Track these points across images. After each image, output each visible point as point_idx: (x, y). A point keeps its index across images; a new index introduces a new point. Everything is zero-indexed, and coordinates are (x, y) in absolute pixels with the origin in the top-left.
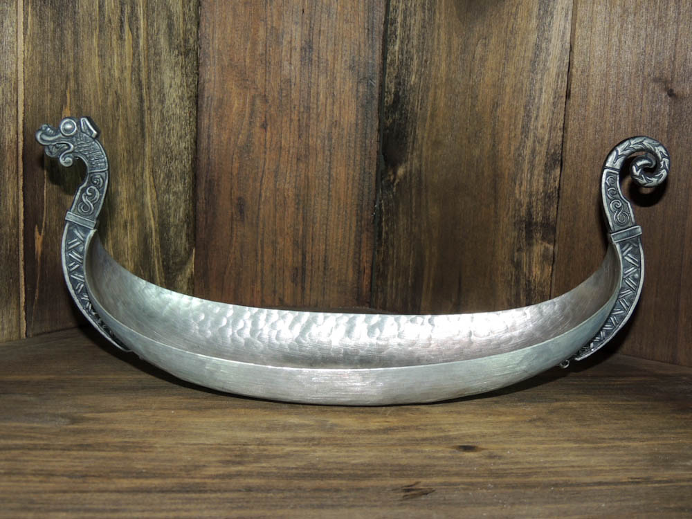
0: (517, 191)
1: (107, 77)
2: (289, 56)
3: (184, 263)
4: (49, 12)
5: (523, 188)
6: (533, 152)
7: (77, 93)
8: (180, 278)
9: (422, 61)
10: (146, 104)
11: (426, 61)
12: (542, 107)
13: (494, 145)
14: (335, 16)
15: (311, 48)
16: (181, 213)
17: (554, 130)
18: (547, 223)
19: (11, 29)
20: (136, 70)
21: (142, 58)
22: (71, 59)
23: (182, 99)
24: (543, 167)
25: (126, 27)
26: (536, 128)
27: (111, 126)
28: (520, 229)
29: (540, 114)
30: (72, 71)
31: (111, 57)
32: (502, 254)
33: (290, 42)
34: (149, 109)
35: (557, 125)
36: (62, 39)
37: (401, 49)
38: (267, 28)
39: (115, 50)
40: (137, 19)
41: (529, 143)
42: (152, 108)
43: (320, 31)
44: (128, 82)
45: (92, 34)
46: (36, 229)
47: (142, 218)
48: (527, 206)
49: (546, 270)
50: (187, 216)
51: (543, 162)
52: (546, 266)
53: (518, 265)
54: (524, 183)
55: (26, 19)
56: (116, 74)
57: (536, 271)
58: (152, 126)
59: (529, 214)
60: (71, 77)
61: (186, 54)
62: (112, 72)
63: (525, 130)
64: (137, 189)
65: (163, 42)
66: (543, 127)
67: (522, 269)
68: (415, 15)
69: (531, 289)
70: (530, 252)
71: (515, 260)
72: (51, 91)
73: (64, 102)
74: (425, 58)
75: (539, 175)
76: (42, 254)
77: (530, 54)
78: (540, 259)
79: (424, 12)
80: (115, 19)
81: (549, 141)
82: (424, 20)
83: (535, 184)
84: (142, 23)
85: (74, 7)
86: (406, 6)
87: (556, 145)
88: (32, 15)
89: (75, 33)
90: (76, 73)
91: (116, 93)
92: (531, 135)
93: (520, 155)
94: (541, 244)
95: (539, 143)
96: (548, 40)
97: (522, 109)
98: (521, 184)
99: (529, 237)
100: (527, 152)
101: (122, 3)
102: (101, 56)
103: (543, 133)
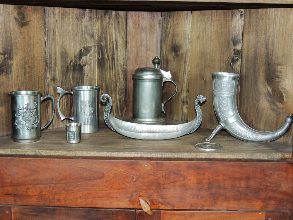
1: (110, 77)
3: (124, 108)
4: (101, 68)
7: (105, 81)
8: (123, 111)
10: (117, 81)
16: (123, 100)
19: (95, 71)
20: (115, 75)
21: (116, 73)
22: (104, 75)
23: (123, 79)
25: (113, 68)
27: (111, 85)
31: (111, 74)
32: (180, 107)
36: (103, 72)
39: (112, 72)
40: (115, 67)
41: (183, 88)
44: (114, 78)
45: (108, 70)
47: (116, 100)
50: (125, 100)
53: (182, 109)
56: (112, 76)
57: (185, 110)
58: (118, 84)
59: (184, 100)
61: (124, 71)
64: (115, 95)
65: (120, 70)
70: (184, 107)
72: (101, 80)
73: (103, 82)
77: (183, 72)
80: (111, 67)
85: (105, 66)
88: (98, 69)
89: (105, 71)
90: (105, 77)
91: (112, 79)
92: (184, 86)
96: (186, 70)
99: (184, 104)
100: (183, 89)
101: (113, 64)
102: (109, 74)
103: (185, 86)
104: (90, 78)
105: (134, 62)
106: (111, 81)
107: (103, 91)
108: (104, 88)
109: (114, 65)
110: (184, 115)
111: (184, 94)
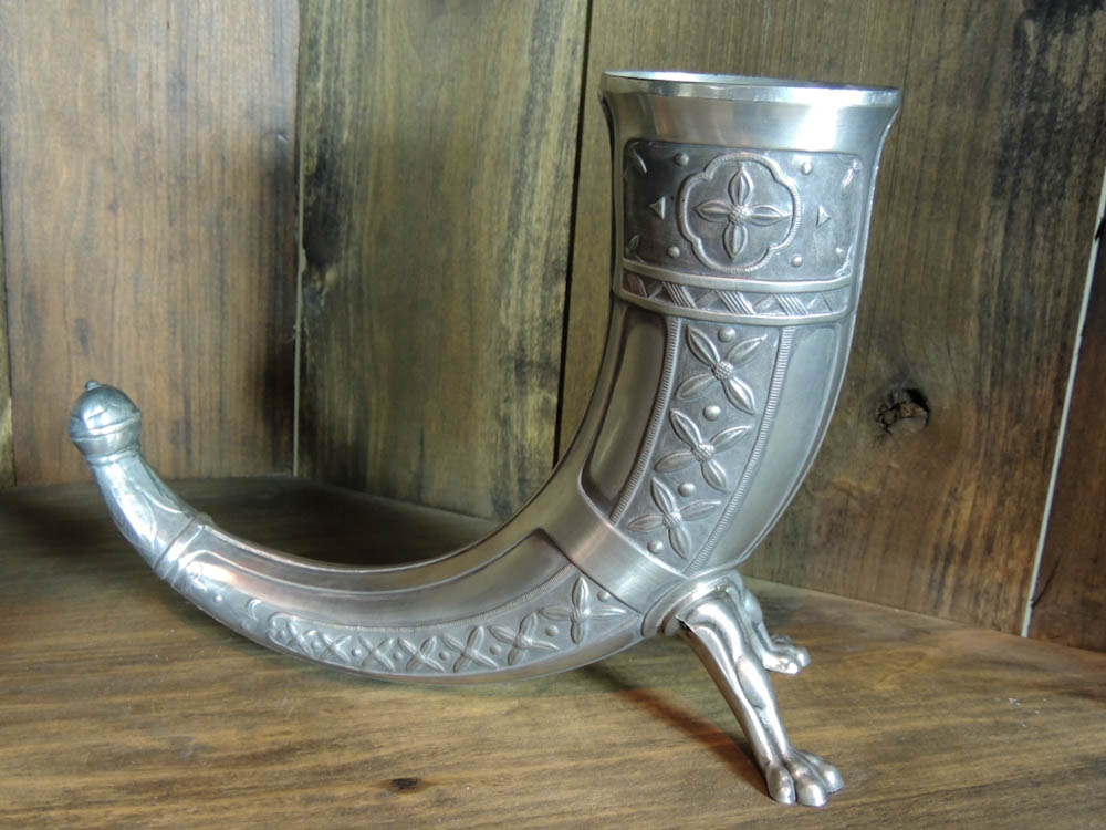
0: (502, 314)
2: (148, 96)
5: (511, 310)
6: (526, 257)
9: (357, 109)
11: (365, 109)
12: (538, 189)
13: (468, 244)
14: (219, 34)
15: (183, 84)
17: (556, 226)
18: (547, 364)
24: (541, 281)
26: (529, 221)
28: (508, 370)
29: (536, 200)
33: (149, 75)
35: (560, 217)
37: (327, 89)
38: (110, 52)
43: (197, 57)
48: (518, 335)
49: (546, 432)
51: (540, 274)
52: (546, 426)
54: (513, 302)
63: (514, 223)
66: (539, 220)
67: (511, 428)
68: (346, 35)
69: (524, 458)
71: (502, 414)
74: (362, 104)
75: (534, 292)
78: (538, 415)
79: (359, 33)
81: (548, 243)
82: (359, 45)
83: (528, 304)
86: (332, 19)
87: (560, 249)
93: (506, 261)
94: (539, 393)
95: (534, 244)
97: (509, 191)
98: (508, 305)
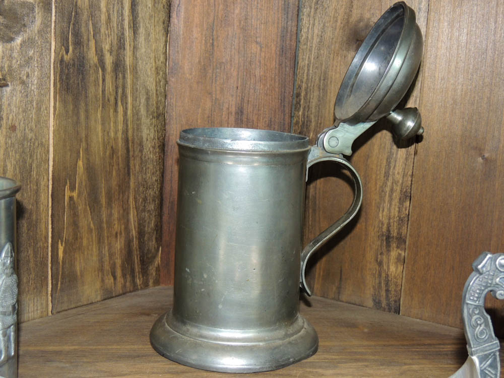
1: (106, 138)
3: (154, 257)
4: (70, 98)
7: (87, 150)
8: (150, 268)
10: (131, 153)
16: (152, 225)
19: (46, 111)
20: (126, 131)
21: (129, 123)
22: (84, 128)
23: (154, 147)
25: (119, 103)
27: (108, 170)
30: (84, 136)
31: (109, 124)
32: (370, 256)
34: (133, 156)
36: (78, 115)
39: (112, 119)
40: (126, 97)
41: (389, 184)
42: (135, 156)
44: (120, 140)
45: (97, 110)
46: (60, 243)
47: (127, 229)
50: (156, 226)
53: (380, 264)
55: (55, 104)
56: (112, 134)
57: (392, 268)
58: (135, 167)
59: (389, 231)
60: (84, 140)
61: (158, 117)
62: (110, 134)
64: (124, 210)
65: (143, 111)
70: (388, 255)
72: (70, 150)
73: (78, 156)
76: (63, 258)
80: (112, 99)
84: (130, 99)
85: (86, 92)
88: (59, 101)
89: (87, 111)
90: (87, 136)
91: (112, 147)
92: (390, 178)
99: (388, 246)
100: (388, 189)
101: (117, 88)
102: (103, 124)
103: (399, 177)
104: (25, 138)
105: (198, 83)
106: (108, 153)
107: (75, 194)
108: (81, 183)
109: (120, 91)
110: (387, 285)
111: (389, 210)
